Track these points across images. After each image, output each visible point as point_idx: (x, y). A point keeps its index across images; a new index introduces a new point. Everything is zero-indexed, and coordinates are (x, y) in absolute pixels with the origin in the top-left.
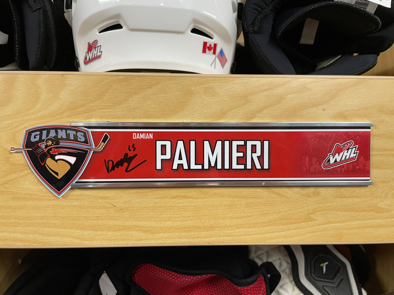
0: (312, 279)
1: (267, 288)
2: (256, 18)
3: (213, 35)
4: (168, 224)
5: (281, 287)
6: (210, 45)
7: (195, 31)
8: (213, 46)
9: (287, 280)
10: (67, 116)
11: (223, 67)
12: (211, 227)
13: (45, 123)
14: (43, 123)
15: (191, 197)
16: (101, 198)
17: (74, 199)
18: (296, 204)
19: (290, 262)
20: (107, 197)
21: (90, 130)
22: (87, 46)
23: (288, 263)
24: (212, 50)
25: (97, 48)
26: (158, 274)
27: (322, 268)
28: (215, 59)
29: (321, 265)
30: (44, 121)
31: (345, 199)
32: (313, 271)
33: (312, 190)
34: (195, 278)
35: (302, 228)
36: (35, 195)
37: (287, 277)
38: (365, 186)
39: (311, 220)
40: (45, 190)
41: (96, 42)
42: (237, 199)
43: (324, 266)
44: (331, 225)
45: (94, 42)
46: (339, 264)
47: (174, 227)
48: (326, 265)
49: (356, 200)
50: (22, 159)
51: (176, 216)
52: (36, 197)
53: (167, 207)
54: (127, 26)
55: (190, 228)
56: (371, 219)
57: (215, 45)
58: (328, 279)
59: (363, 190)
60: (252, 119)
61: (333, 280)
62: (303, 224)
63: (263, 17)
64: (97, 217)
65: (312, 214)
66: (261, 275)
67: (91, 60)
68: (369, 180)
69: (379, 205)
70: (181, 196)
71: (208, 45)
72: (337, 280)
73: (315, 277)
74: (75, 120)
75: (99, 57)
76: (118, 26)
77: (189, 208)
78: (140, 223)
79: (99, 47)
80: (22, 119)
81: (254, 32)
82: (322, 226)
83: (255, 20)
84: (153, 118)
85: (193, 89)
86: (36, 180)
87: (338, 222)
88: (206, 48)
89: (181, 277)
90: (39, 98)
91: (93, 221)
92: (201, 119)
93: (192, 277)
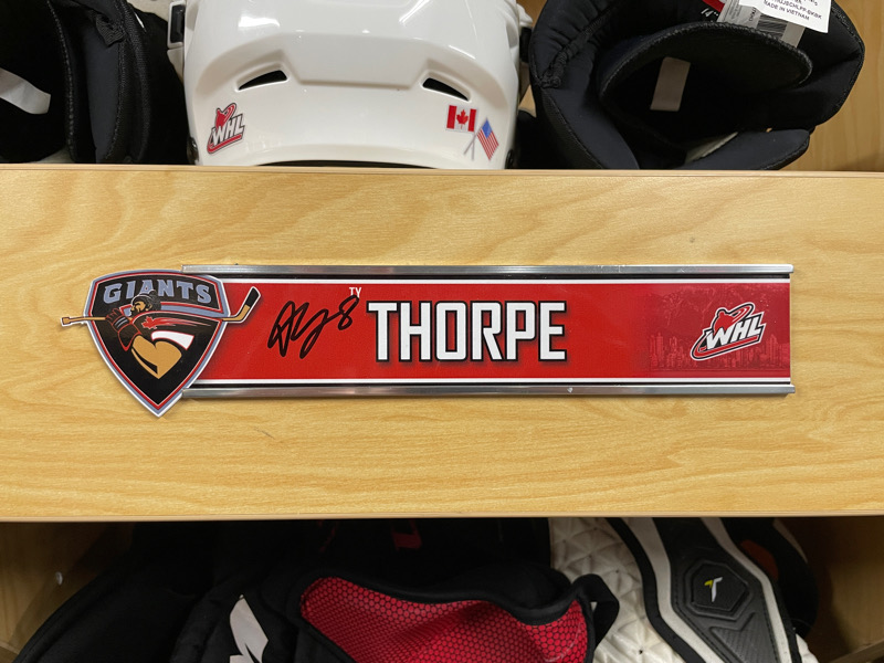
0: (687, 613)
1: (588, 630)
2: (557, 56)
3: (468, 93)
4: (378, 471)
5: (620, 630)
6: (463, 113)
7: (431, 84)
8: (468, 114)
9: (634, 617)
10: (176, 254)
11: (490, 157)
12: (465, 480)
13: (132, 266)
14: (128, 267)
15: (423, 418)
16: (241, 418)
17: (186, 421)
18: (638, 434)
19: (639, 577)
20: (253, 418)
21: (222, 281)
22: (214, 115)
23: (634, 579)
24: (467, 123)
25: (234, 120)
26: (356, 600)
27: (709, 589)
28: (473, 142)
29: (707, 584)
30: (128, 263)
31: (738, 423)
32: (689, 596)
33: (671, 403)
34: (434, 610)
35: (652, 482)
36: (108, 412)
37: (632, 609)
38: (782, 395)
39: (670, 465)
40: (129, 402)
41: (232, 107)
42: (518, 422)
43: (713, 584)
44: (710, 476)
45: (228, 107)
46: (746, 583)
47: (389, 478)
48: (718, 584)
49: (762, 425)
50: (86, 339)
51: (394, 456)
52: (111, 416)
53: (373, 437)
54: (296, 75)
55: (421, 480)
56: (794, 464)
57: (473, 112)
58: (722, 612)
59: (776, 403)
60: (547, 258)
61: (732, 615)
62: (651, 473)
63: (570, 55)
64: (234, 457)
65: (671, 453)
66: (575, 602)
67: (222, 144)
68: (788, 383)
69: (810, 436)
70: (402, 416)
71: (458, 112)
72: (741, 616)
73: (693, 609)
74: (190, 261)
75: (239, 137)
76: (278, 76)
77: (420, 441)
78: (320, 471)
79: (239, 118)
80: (85, 259)
81: (553, 86)
82: (693, 478)
83: (554, 61)
84: (346, 257)
85: (427, 198)
86: (112, 382)
87: (725, 471)
88: (453, 117)
89: (405, 607)
90: (119, 217)
91: (225, 466)
92: (442, 259)
93: (428, 606)
